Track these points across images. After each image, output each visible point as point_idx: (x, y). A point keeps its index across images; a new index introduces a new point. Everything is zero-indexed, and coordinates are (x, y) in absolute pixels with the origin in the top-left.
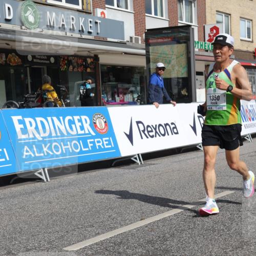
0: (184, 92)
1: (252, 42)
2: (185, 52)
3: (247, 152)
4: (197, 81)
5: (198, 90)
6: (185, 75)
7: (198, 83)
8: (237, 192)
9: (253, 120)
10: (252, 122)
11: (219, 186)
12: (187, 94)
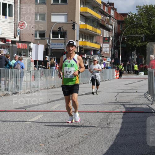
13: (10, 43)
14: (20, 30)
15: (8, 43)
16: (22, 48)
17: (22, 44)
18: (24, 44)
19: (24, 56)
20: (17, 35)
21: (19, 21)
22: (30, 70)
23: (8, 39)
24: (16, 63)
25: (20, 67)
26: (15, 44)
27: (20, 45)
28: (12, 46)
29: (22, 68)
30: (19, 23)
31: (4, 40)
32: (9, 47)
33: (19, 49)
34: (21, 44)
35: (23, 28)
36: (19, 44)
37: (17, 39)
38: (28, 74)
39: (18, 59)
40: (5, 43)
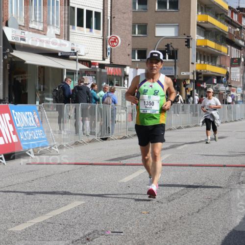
13: (97, 67)
14: (111, 49)
15: (93, 68)
16: (114, 74)
17: (114, 68)
18: (116, 69)
19: (117, 85)
20: (107, 56)
21: (109, 36)
22: (125, 105)
23: (94, 61)
24: (105, 95)
25: (111, 101)
26: (104, 68)
27: (111, 70)
28: (100, 72)
29: (114, 102)
30: (110, 38)
31: (88, 63)
32: (95, 72)
33: (110, 75)
34: (112, 68)
35: (115, 46)
36: (110, 68)
37: (107, 61)
38: (123, 111)
39: (108, 91)
40: (90, 67)
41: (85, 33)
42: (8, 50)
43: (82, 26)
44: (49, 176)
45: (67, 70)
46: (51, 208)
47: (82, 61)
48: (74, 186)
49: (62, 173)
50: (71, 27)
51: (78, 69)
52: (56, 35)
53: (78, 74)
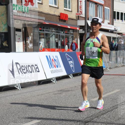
0: (5, 44)
1: (58, 8)
2: (5, 12)
3: (52, 91)
4: (16, 36)
5: (16, 43)
6: (6, 31)
7: (17, 38)
8: (43, 121)
9: (57, 67)
10: (57, 68)
11: (30, 116)
12: (7, 46)
15: (124, 36)
23: (124, 34)
31: (121, 34)
40: (122, 36)
41: (120, 22)
42: (89, 30)
43: (119, 19)
44: (106, 80)
45: (113, 37)
46: (107, 92)
47: (119, 34)
48: (116, 84)
49: (111, 79)
50: (114, 19)
51: (117, 37)
52: (108, 23)
53: (117, 39)
